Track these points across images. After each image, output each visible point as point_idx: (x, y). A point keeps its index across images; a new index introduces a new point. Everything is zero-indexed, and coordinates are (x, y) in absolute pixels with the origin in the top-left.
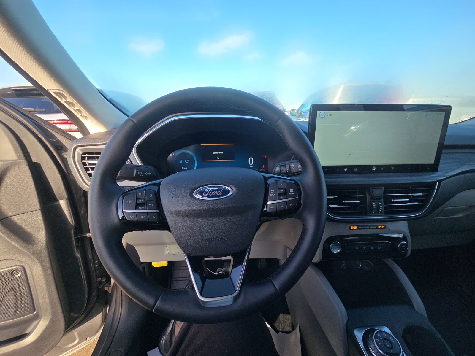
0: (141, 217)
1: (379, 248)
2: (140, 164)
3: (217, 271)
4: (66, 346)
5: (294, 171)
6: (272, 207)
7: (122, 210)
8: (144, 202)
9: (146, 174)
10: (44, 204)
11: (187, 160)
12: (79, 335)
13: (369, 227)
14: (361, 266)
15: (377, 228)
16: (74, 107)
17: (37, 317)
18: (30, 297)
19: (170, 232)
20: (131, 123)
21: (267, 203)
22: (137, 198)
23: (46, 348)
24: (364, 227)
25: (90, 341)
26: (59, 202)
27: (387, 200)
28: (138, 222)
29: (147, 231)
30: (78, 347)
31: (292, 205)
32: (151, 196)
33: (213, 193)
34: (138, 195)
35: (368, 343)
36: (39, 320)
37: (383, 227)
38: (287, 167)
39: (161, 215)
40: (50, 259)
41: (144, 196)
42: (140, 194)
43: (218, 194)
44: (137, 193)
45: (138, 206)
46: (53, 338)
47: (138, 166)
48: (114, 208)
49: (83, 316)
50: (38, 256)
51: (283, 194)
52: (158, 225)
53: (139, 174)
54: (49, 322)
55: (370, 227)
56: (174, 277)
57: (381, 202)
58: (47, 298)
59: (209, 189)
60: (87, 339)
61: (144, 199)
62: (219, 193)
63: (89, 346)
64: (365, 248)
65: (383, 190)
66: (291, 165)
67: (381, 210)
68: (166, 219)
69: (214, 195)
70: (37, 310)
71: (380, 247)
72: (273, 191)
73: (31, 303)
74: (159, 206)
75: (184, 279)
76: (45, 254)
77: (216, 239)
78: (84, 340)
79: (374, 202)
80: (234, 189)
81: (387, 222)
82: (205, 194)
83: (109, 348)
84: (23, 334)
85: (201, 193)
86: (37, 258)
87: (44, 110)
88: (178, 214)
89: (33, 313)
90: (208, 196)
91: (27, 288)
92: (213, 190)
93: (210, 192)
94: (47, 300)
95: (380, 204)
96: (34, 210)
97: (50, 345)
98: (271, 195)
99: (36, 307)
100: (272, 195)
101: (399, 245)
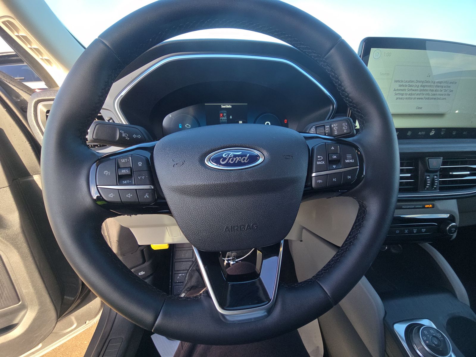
0: (127, 196)
1: (423, 231)
2: (124, 123)
3: (227, 257)
4: (63, 331)
5: (336, 133)
6: (320, 181)
7: (97, 186)
8: (130, 173)
9: (135, 136)
10: (14, 180)
11: (187, 124)
12: (77, 319)
13: (414, 207)
14: (386, 248)
15: (424, 207)
16: (31, 45)
17: (23, 307)
18: (11, 286)
19: (172, 216)
20: (102, 46)
21: (311, 175)
22: (119, 167)
23: (37, 339)
24: (408, 207)
25: (89, 324)
26: (33, 177)
27: (444, 173)
28: (123, 204)
29: (138, 215)
30: (77, 332)
31: (350, 177)
32: (140, 164)
33: (235, 159)
34: (119, 162)
35: (412, 341)
36: (26, 311)
37: (431, 206)
38: (327, 128)
39: (157, 192)
40: (28, 244)
41: (130, 165)
42: (123, 161)
43: (243, 162)
44: (119, 160)
45: (120, 179)
46: (44, 328)
47: (122, 125)
48: (82, 182)
49: (79, 301)
50: (12, 241)
51: (336, 162)
52: (154, 206)
53: (123, 136)
54: (37, 313)
55: (416, 207)
56: (176, 258)
57: (437, 175)
58: (31, 288)
59: (229, 153)
60: (86, 323)
61: (130, 168)
62: (244, 160)
63: (88, 330)
64: (406, 231)
65: (442, 160)
66: (332, 125)
67: (436, 185)
68: (164, 199)
69: (236, 162)
70: (22, 300)
71: (425, 230)
72: (321, 158)
73: (14, 294)
74: (153, 179)
75: (187, 260)
76: (21, 239)
77: (240, 228)
78: (83, 324)
79: (429, 176)
80: (266, 153)
81: (436, 201)
82: (223, 161)
83: (109, 335)
84: (11, 324)
85: (217, 160)
86: (12, 244)
87: (23, 78)
88: (184, 191)
89: (18, 304)
90: (227, 165)
91: (7, 277)
92: (235, 156)
93: (230, 158)
94: (31, 290)
95: (436, 178)
96: (2, 187)
97: (41, 336)
98: (318, 163)
99: (20, 297)
100: (320, 163)
101: (448, 228)
